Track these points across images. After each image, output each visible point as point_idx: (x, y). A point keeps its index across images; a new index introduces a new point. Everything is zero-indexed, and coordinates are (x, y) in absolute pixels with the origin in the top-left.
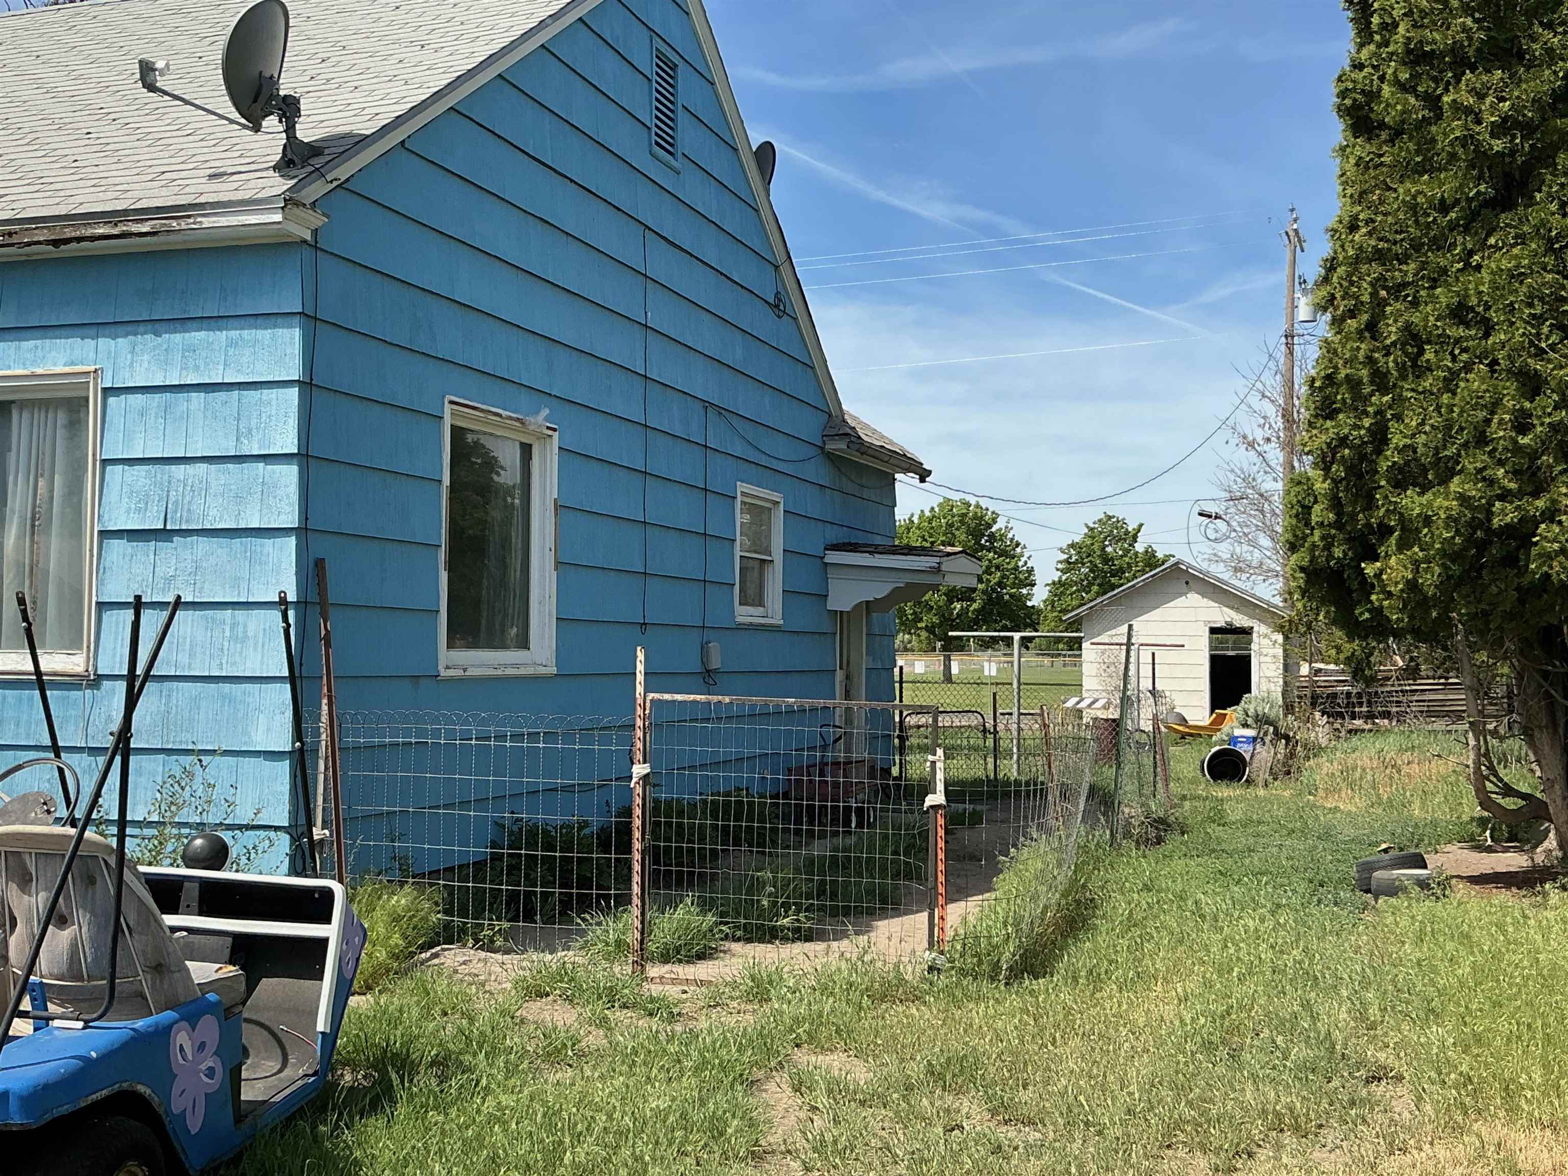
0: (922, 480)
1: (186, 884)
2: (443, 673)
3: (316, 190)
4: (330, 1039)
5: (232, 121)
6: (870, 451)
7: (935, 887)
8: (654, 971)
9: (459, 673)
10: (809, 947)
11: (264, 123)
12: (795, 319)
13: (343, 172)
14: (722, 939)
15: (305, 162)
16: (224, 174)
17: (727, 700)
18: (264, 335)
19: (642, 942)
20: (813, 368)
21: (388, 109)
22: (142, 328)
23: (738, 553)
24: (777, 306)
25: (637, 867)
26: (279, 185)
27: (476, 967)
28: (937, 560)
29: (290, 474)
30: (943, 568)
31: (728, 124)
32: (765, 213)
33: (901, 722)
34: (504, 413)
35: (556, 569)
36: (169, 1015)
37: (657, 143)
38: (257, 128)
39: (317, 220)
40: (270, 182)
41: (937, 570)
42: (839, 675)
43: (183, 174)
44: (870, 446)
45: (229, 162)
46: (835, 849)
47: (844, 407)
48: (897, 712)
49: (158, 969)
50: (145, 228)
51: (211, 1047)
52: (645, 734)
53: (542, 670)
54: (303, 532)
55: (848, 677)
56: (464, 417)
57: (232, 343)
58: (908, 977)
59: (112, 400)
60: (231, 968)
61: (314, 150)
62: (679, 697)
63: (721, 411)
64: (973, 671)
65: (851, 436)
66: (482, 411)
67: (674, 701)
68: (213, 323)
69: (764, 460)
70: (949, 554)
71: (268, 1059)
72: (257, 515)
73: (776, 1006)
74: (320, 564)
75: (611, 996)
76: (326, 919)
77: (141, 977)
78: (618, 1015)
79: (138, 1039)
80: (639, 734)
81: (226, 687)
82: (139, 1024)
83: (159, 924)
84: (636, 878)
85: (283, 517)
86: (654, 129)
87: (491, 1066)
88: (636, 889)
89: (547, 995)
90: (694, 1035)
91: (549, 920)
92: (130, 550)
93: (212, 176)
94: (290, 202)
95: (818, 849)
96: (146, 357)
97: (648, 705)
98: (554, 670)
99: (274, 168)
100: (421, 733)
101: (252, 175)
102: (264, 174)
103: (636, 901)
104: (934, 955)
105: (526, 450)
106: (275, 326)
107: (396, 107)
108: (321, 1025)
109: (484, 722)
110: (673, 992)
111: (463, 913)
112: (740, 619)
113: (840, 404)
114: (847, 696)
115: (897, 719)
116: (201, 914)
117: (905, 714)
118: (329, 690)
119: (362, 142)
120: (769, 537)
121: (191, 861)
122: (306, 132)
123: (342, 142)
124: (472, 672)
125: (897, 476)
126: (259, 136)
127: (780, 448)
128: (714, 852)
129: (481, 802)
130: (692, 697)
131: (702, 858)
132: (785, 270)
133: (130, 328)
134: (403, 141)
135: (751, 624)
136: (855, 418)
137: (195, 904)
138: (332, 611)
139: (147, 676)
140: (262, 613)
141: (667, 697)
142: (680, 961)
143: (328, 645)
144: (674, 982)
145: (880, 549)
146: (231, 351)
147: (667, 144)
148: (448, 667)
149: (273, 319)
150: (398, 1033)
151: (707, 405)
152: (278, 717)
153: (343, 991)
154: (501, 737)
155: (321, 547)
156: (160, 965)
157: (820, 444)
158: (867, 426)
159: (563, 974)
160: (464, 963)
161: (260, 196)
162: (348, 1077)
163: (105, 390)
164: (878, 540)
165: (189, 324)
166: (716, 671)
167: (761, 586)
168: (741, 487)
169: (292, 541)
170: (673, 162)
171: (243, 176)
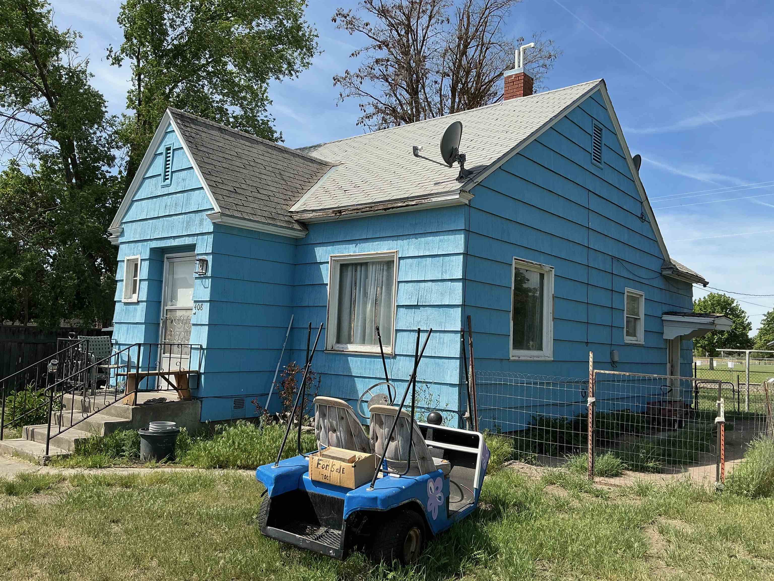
0: (705, 286)
1: (429, 429)
2: (512, 358)
3: (471, 186)
4: (478, 491)
5: (441, 164)
6: (682, 275)
7: (720, 456)
8: (597, 479)
9: (517, 358)
10: (663, 476)
11: (453, 164)
12: (649, 223)
13: (480, 179)
14: (623, 469)
15: (467, 176)
16: (439, 183)
17: (628, 374)
18: (451, 237)
19: (592, 467)
20: (657, 242)
21: (495, 155)
22: (412, 237)
23: (625, 315)
24: (642, 218)
25: (590, 438)
26: (458, 185)
27: (527, 471)
28: (713, 319)
29: (459, 285)
30: (715, 322)
31: (622, 148)
32: (637, 183)
33: (696, 386)
34: (534, 262)
35: (553, 320)
36: (427, 476)
37: (594, 159)
38: (451, 166)
39: (471, 197)
40: (454, 185)
41: (713, 323)
42: (668, 365)
43: (426, 184)
44: (682, 273)
45: (441, 179)
46: (669, 436)
47: (670, 257)
48: (694, 382)
49: (423, 459)
50: (414, 203)
51: (440, 489)
52: (593, 386)
53: (547, 359)
54: (463, 306)
55: (672, 366)
56: (520, 264)
57: (441, 241)
58: (708, 492)
59: (401, 261)
60: (446, 461)
61: (470, 172)
62: (607, 372)
63: (618, 259)
64: (724, 365)
65: (673, 268)
66: (527, 262)
67: (605, 374)
68: (435, 234)
69: (637, 279)
70: (718, 317)
71: (456, 496)
72: (448, 299)
73: (650, 498)
74: (469, 318)
75: (580, 487)
76: (476, 446)
77: (417, 461)
78: (583, 495)
79: (417, 483)
80: (591, 385)
81: (437, 360)
82: (417, 478)
83: (424, 443)
84: (590, 442)
85: (457, 301)
86: (593, 154)
87: (536, 508)
88: (590, 446)
89: (555, 484)
90: (616, 507)
91: (554, 454)
92: (406, 312)
93: (435, 184)
94: (462, 191)
95: (661, 436)
96: (413, 247)
97: (594, 374)
98: (552, 359)
99: (456, 179)
100: (505, 380)
101: (448, 183)
102: (453, 182)
103: (590, 451)
104: (719, 484)
105: (542, 276)
106: (455, 234)
107: (498, 155)
108: (475, 485)
109: (529, 378)
110: (606, 488)
111: (521, 449)
112: (626, 342)
113: (668, 256)
114: (672, 374)
115: (694, 385)
116: (433, 440)
117: (697, 382)
118: (472, 363)
119: (486, 168)
120: (638, 308)
121: (430, 421)
122: (467, 166)
123: (479, 168)
124: (522, 358)
125: (693, 284)
126: (451, 169)
127: (643, 273)
128: (617, 434)
129: (528, 407)
130: (612, 372)
131: (613, 436)
132: (645, 203)
133: (408, 237)
134: (500, 167)
135: (631, 344)
136: (674, 261)
137: (431, 437)
138: (473, 335)
139: (421, 355)
140: (449, 334)
141: (602, 372)
142: (607, 477)
143: (472, 347)
144: (605, 484)
145: (687, 314)
146: (440, 243)
147: (598, 159)
148: (513, 356)
149: (454, 232)
150: (501, 491)
151: (613, 257)
152: (454, 372)
153: (483, 473)
154: (535, 383)
155: (469, 312)
156: (424, 457)
157: (660, 272)
158: (680, 265)
159: (560, 476)
160: (522, 468)
161: (452, 189)
162: (484, 506)
163: (400, 258)
164: (685, 311)
165: (427, 235)
166: (616, 362)
167: (635, 329)
168: (627, 289)
169: (460, 309)
170: (601, 166)
171: (446, 183)
